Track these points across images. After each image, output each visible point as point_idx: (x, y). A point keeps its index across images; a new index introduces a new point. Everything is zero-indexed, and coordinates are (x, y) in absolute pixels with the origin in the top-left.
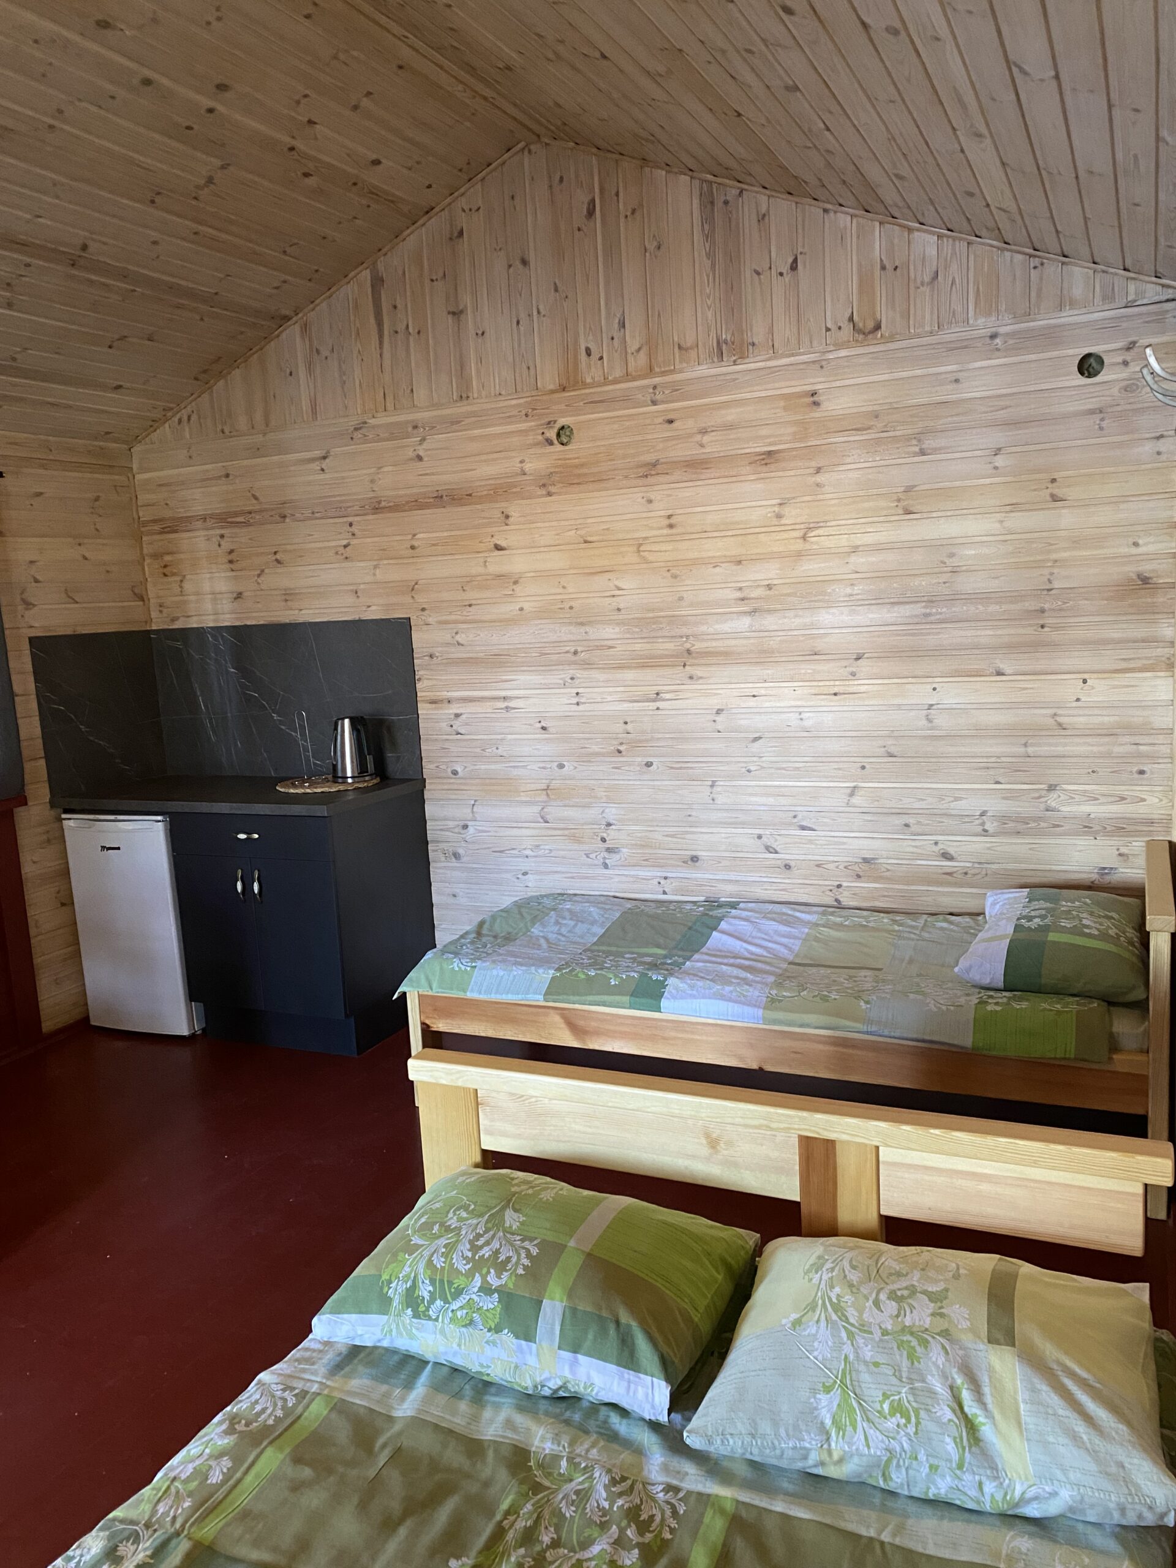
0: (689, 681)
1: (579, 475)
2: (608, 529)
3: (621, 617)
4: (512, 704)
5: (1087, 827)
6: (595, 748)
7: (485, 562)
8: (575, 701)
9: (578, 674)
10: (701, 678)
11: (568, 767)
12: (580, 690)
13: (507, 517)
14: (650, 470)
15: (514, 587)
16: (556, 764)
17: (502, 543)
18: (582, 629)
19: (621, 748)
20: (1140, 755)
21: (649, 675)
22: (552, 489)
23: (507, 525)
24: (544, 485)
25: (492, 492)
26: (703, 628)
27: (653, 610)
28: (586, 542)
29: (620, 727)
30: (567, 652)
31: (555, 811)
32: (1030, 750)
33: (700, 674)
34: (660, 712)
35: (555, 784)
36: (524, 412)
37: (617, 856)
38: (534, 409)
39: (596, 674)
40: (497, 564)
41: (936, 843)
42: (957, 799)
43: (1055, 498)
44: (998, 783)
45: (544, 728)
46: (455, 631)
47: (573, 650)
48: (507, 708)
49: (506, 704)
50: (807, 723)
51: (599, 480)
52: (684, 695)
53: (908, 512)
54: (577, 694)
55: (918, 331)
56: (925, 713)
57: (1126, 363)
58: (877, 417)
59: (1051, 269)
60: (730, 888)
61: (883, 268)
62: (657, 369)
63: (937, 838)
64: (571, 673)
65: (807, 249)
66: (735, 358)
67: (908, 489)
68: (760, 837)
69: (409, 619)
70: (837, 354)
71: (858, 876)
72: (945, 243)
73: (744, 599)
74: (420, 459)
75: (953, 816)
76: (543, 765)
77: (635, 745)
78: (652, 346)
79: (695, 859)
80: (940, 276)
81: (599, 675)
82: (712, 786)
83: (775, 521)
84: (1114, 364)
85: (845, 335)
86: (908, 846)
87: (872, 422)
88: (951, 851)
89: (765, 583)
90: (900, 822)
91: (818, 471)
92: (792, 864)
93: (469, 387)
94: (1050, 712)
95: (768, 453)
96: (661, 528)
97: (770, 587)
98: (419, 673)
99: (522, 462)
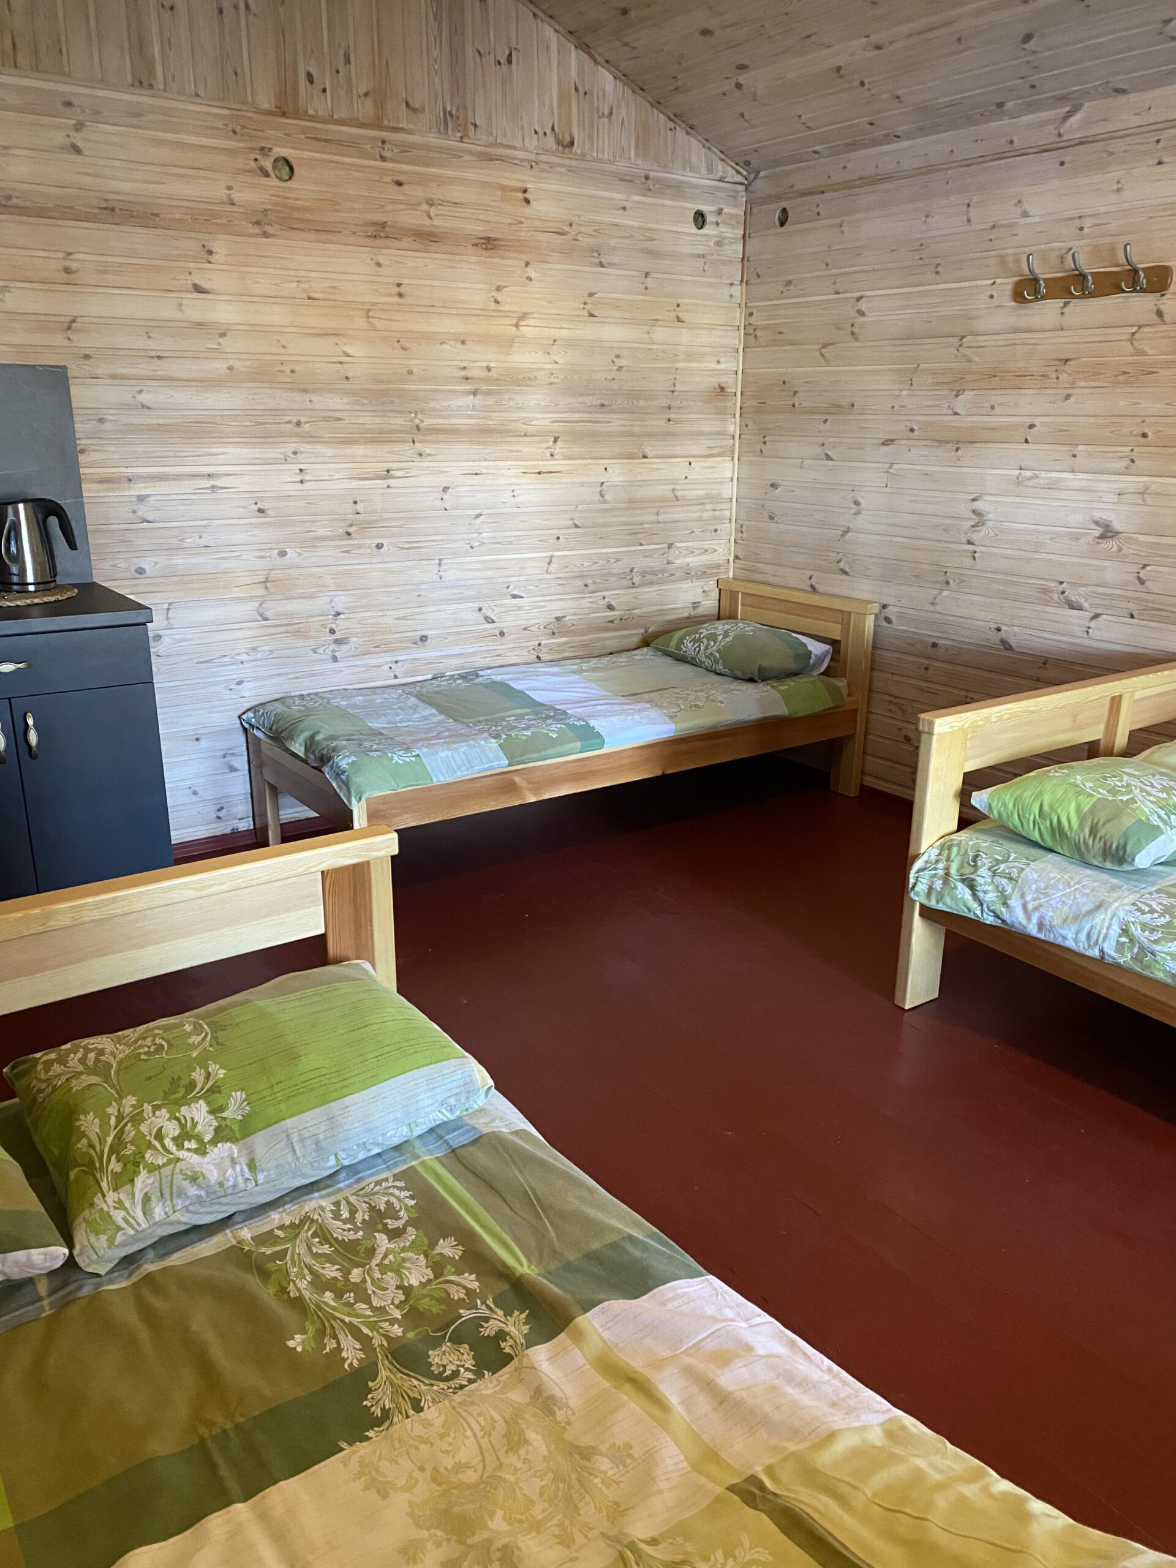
0: (419, 459)
1: (301, 220)
2: (335, 288)
3: (347, 387)
4: (219, 483)
5: (688, 574)
6: (322, 532)
7: (181, 305)
8: (298, 478)
9: (304, 447)
10: (430, 455)
11: (291, 554)
12: (303, 467)
13: (210, 252)
14: (380, 232)
15: (221, 340)
16: (276, 551)
17: (205, 285)
18: (307, 397)
19: (350, 530)
20: (715, 518)
21: (381, 450)
22: (269, 230)
23: (210, 262)
24: (258, 223)
25: (189, 217)
26: (433, 404)
27: (382, 382)
28: (309, 298)
29: (349, 508)
30: (289, 422)
31: (273, 607)
32: (661, 518)
33: (428, 451)
34: (389, 490)
35: (274, 575)
36: (231, 127)
37: (348, 647)
38: (243, 127)
39: (320, 448)
40: (195, 309)
41: (604, 598)
42: (618, 560)
43: (679, 320)
44: (641, 545)
45: (260, 511)
46: (138, 388)
47: (295, 420)
48: (212, 487)
49: (211, 483)
50: (518, 500)
51: (325, 231)
52: (413, 473)
53: (591, 315)
54: (301, 470)
55: (600, 156)
56: (599, 489)
57: (717, 224)
58: (571, 225)
59: (680, 133)
60: (455, 662)
61: (576, 89)
62: (386, 123)
63: (605, 593)
64: (294, 446)
65: (519, 47)
66: (459, 135)
67: (591, 295)
68: (480, 609)
69: (65, 368)
70: (543, 158)
71: (554, 633)
72: (620, 85)
73: (467, 379)
74: (77, 150)
75: (613, 575)
76: (259, 554)
77: (366, 526)
78: (379, 95)
79: (424, 639)
80: (614, 115)
81: (327, 451)
82: (440, 565)
83: (493, 306)
84: (712, 223)
85: (550, 142)
86: (586, 603)
87: (567, 229)
88: (613, 603)
89: (484, 364)
90: (581, 583)
91: (527, 264)
92: (505, 631)
93: (152, 73)
94: (671, 487)
95: (489, 239)
96: (391, 295)
97: (489, 369)
98: (82, 443)
99: (229, 188)
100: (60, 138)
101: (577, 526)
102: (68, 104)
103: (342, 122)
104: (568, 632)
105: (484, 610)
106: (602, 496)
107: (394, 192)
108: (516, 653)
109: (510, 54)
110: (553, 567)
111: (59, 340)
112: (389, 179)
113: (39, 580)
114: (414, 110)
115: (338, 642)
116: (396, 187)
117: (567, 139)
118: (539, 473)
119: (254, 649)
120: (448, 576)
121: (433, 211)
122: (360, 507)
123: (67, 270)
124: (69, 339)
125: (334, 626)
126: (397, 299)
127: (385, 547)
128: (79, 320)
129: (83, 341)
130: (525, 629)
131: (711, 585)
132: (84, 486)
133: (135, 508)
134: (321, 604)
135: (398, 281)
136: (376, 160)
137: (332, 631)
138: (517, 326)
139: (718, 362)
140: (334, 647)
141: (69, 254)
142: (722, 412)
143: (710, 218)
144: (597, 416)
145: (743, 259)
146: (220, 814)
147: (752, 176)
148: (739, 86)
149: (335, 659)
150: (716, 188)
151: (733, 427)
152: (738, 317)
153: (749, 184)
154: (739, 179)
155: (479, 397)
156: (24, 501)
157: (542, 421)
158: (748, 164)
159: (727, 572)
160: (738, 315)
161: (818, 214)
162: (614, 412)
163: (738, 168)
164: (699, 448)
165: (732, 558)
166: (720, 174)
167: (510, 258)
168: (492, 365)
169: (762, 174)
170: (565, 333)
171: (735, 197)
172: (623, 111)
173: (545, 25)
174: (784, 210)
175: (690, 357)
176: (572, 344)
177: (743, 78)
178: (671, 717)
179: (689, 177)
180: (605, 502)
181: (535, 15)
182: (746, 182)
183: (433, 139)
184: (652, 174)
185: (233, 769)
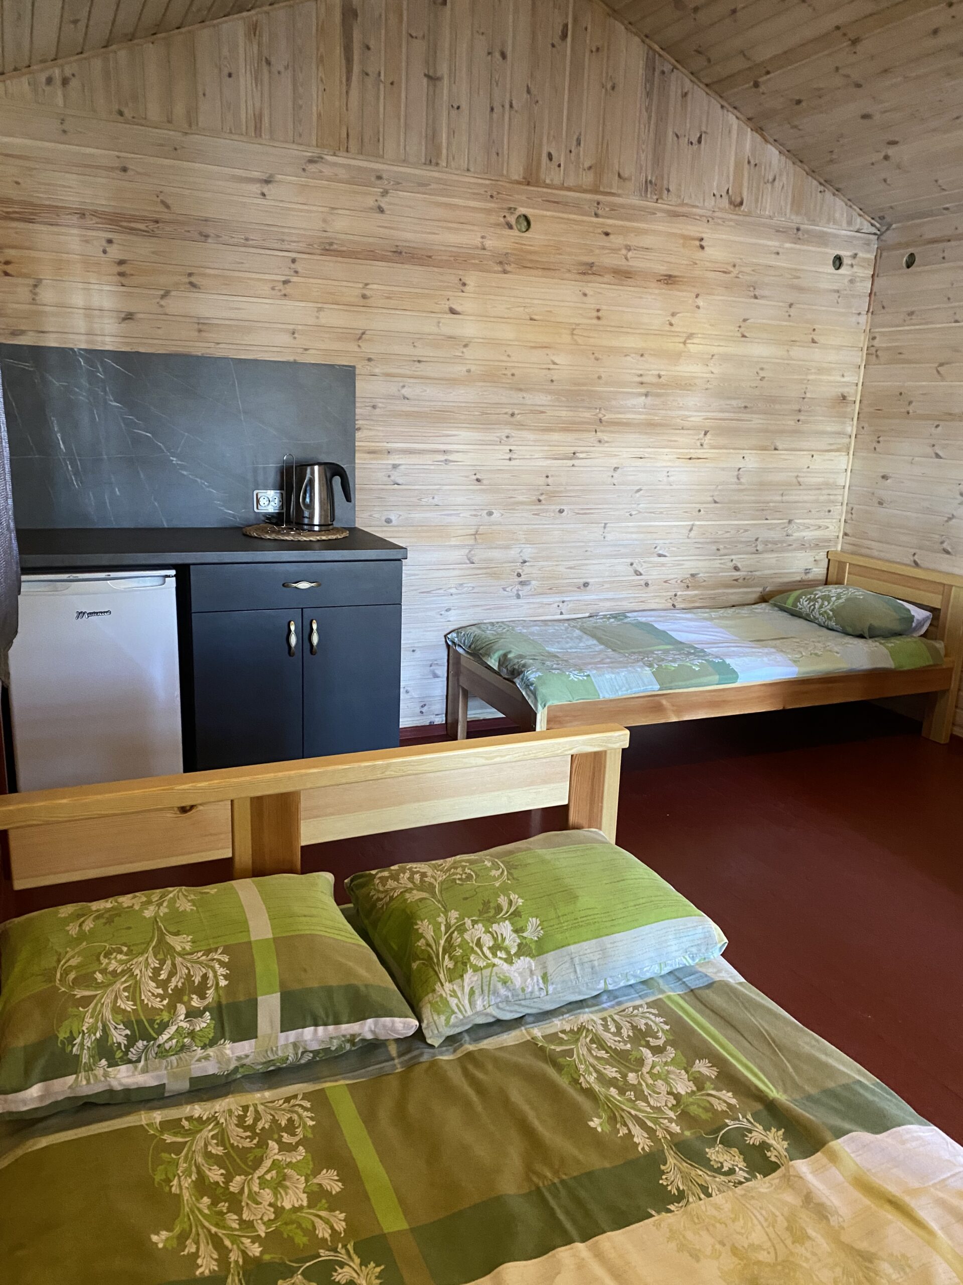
0: (598, 444)
1: (531, 261)
2: (550, 312)
3: (552, 387)
4: (451, 457)
5: (803, 546)
6: (521, 498)
7: (439, 322)
8: (508, 456)
9: (514, 433)
10: (607, 442)
11: (496, 514)
12: (512, 448)
13: (464, 284)
14: (588, 270)
15: (465, 350)
16: (486, 512)
17: (457, 308)
18: (521, 394)
19: (541, 498)
20: (830, 501)
21: (569, 437)
22: (508, 268)
23: (463, 292)
24: (501, 263)
25: (452, 259)
26: (614, 403)
27: (578, 384)
28: (531, 319)
29: (542, 480)
30: (506, 413)
31: (480, 554)
32: (785, 498)
33: (606, 439)
34: (574, 469)
35: (482, 529)
36: (489, 194)
37: (529, 587)
38: (498, 193)
39: (526, 434)
40: (450, 326)
41: (732, 560)
42: (746, 531)
43: (813, 341)
44: (766, 519)
45: (478, 480)
46: (401, 384)
47: (510, 412)
48: (446, 460)
49: (446, 457)
50: (671, 479)
51: (548, 269)
52: (592, 455)
53: (744, 336)
54: (510, 450)
55: (762, 213)
56: (736, 473)
57: (852, 266)
58: (734, 266)
59: (828, 195)
60: (608, 604)
61: (749, 162)
62: (602, 189)
63: (733, 557)
64: (507, 432)
65: (708, 131)
66: (655, 197)
67: (745, 320)
68: (632, 564)
69: (354, 367)
70: (716, 214)
71: (688, 587)
72: (783, 158)
73: (642, 383)
74: (381, 210)
75: (741, 542)
76: (474, 513)
77: (552, 495)
78: (598, 168)
79: (586, 585)
80: (777, 180)
81: (530, 436)
82: (605, 527)
83: (668, 328)
84: (847, 265)
85: (725, 203)
86: (716, 564)
87: (731, 269)
88: (739, 565)
89: (657, 372)
90: (715, 548)
91: (697, 296)
92: (650, 582)
93: (439, 155)
94: (796, 474)
95: (670, 276)
96: (591, 318)
97: (660, 376)
98: (359, 423)
99: (483, 237)
100: (370, 202)
101: (716, 502)
102: (379, 178)
103: (569, 189)
104: (700, 586)
105: (635, 565)
106: (738, 479)
107: (603, 241)
108: (657, 600)
109: (700, 137)
110: (692, 534)
111: (352, 347)
112: (600, 231)
113: (323, 523)
114: (624, 180)
115: (522, 583)
116: (604, 236)
117: (739, 200)
118: (690, 459)
119: (461, 585)
120: (609, 537)
121: (630, 254)
122: (550, 480)
123: (364, 297)
124: (359, 346)
125: (520, 571)
126: (595, 321)
127: (565, 512)
128: (367, 332)
129: (368, 348)
130: (665, 582)
131: (822, 555)
132: (357, 455)
133: (390, 473)
134: (513, 553)
135: (598, 307)
136: (591, 216)
137: (519, 575)
138: (685, 343)
139: (843, 376)
140: (519, 587)
141: (367, 284)
142: (843, 416)
143: (846, 261)
144: (740, 415)
145: (870, 294)
146: (424, 710)
147: (884, 228)
148: (886, 158)
149: (518, 597)
150: (855, 237)
151: (851, 428)
152: (863, 341)
153: (881, 234)
154: (874, 230)
155: (649, 398)
156: (319, 464)
157: (697, 418)
158: (882, 218)
159: (836, 546)
160: (862, 338)
161: (944, 258)
162: (753, 413)
163: (873, 221)
164: (822, 444)
165: (841, 535)
166: (857, 227)
167: (685, 291)
168: (662, 373)
169: (894, 226)
170: (721, 350)
171: (868, 245)
172: (784, 179)
173: (730, 115)
174: (912, 256)
175: (820, 371)
176: (726, 358)
177: (891, 151)
178: (794, 661)
179: (830, 229)
180: (740, 484)
181: (722, 107)
182: (878, 233)
183: (635, 201)
184: (802, 227)
185: (436, 676)
